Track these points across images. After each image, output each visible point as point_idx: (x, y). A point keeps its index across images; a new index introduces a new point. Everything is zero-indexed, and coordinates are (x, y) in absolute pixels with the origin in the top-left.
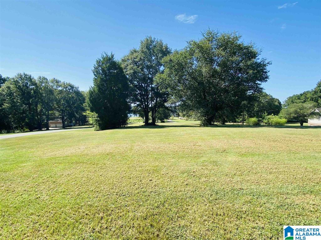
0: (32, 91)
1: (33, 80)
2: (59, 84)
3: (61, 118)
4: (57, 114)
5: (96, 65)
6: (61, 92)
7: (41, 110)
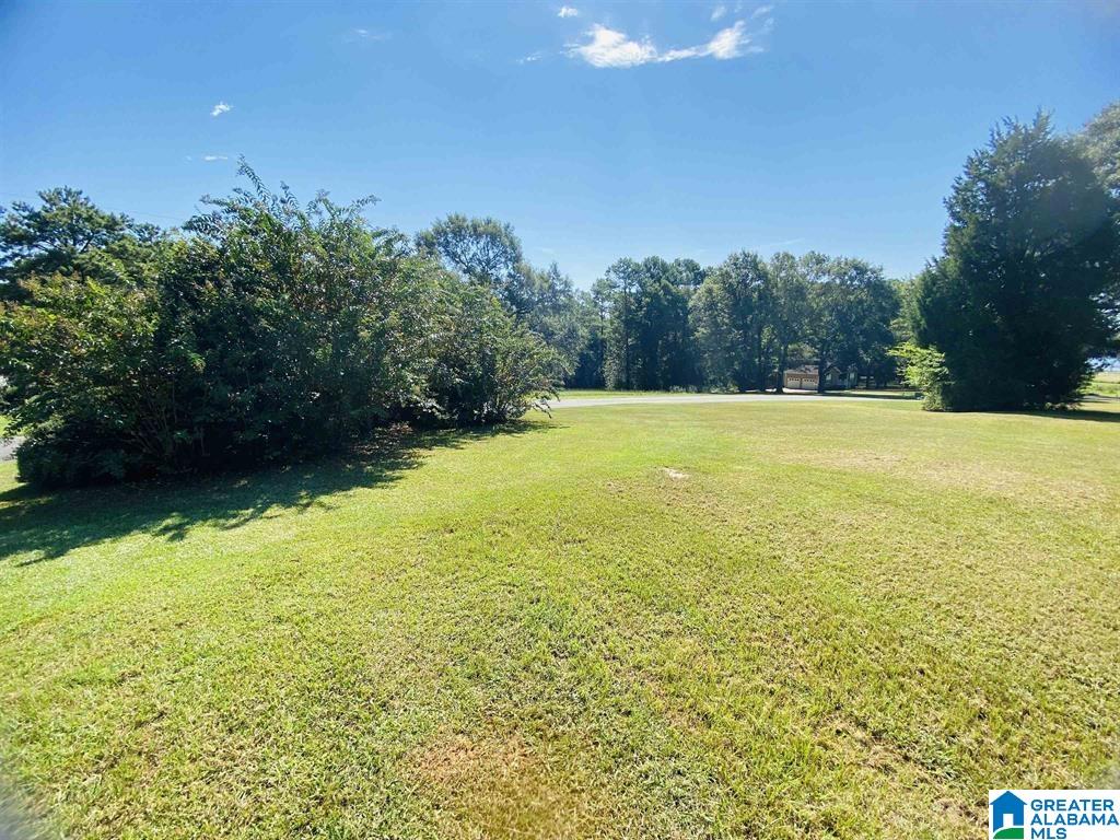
0: (755, 295)
1: (760, 266)
2: (824, 265)
3: (816, 363)
4: (808, 351)
5: (965, 178)
6: (827, 288)
7: (771, 341)
